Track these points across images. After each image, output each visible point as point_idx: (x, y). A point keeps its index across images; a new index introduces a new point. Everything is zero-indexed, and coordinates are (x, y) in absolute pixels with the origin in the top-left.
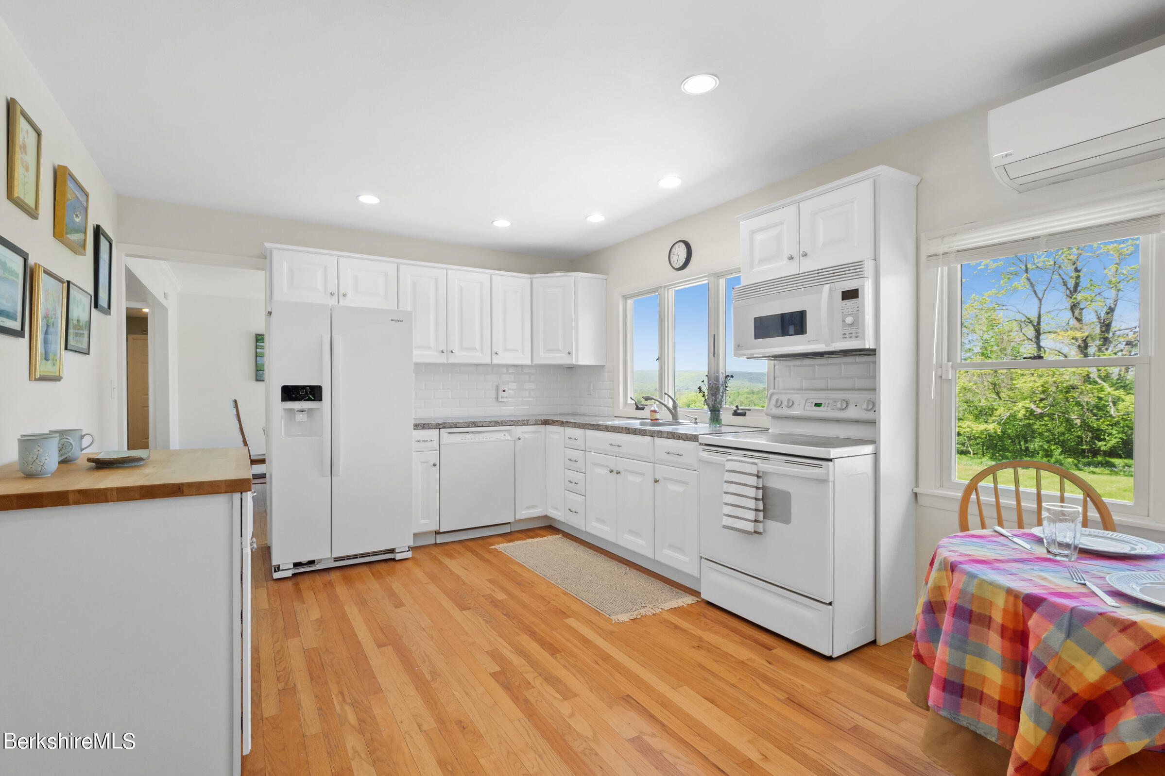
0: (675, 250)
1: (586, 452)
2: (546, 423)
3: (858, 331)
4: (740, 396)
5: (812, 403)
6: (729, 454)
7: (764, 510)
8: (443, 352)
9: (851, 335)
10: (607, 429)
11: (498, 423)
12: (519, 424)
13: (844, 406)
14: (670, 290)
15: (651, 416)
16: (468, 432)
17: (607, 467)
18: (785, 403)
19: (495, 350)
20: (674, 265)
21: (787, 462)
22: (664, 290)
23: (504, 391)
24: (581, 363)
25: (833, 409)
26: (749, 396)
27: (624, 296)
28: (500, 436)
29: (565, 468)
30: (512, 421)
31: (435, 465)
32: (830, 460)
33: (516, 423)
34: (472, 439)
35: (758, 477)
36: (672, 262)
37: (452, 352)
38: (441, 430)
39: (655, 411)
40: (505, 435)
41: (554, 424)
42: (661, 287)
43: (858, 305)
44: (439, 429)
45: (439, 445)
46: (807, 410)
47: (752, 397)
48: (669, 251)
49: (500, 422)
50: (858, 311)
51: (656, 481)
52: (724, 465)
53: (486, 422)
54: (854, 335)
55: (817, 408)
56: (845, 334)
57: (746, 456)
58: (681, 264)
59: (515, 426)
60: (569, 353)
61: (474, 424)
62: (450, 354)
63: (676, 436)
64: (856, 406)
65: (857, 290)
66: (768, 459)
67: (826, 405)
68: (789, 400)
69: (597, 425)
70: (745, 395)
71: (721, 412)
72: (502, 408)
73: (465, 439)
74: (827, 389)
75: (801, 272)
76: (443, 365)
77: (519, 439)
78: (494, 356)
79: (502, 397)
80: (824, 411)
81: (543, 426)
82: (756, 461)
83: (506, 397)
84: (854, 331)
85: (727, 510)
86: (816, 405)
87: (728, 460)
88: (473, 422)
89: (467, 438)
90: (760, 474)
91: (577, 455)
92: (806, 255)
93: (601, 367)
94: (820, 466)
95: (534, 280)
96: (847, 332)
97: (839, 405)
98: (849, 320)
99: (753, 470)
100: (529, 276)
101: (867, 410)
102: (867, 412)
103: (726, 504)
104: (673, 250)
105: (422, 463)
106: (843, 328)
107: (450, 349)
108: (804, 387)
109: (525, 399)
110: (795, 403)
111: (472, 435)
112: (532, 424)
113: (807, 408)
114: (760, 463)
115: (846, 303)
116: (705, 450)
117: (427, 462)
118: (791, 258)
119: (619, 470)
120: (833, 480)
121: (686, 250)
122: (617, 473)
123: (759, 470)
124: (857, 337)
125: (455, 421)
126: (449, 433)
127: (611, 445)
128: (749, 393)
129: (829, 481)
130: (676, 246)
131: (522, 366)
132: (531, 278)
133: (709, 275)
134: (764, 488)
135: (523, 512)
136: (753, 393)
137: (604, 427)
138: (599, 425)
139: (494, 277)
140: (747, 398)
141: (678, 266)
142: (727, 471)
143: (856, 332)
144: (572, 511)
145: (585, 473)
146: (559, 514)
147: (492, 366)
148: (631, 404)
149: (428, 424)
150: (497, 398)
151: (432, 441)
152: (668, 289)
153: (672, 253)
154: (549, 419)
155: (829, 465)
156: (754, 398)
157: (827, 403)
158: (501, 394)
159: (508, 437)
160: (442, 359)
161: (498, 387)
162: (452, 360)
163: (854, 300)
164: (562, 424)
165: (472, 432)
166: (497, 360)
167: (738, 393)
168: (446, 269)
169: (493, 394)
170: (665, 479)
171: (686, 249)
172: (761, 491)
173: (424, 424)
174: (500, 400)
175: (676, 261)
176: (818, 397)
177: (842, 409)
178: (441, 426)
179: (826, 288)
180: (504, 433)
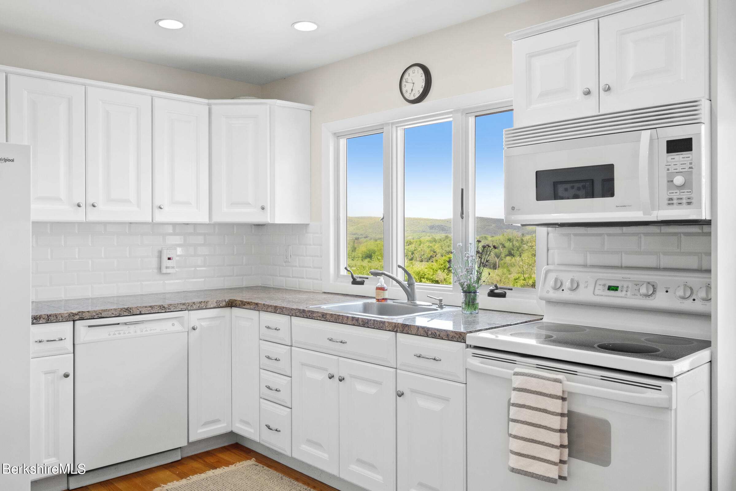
0: (409, 75)
1: (293, 348)
2: (231, 304)
3: (691, 196)
4: (422, 245)
5: (604, 285)
6: (513, 362)
7: (570, 446)
8: (79, 206)
9: (680, 201)
10: (324, 317)
11: (163, 309)
12: (195, 308)
13: (651, 292)
14: (399, 128)
15: (377, 294)
16: (119, 324)
17: (325, 370)
18: (567, 284)
19: (157, 203)
20: (407, 96)
21: (604, 378)
22: (392, 127)
23: (169, 259)
24: (278, 221)
25: (635, 295)
26: (431, 245)
27: (335, 134)
28: (167, 326)
29: (260, 368)
30: (184, 304)
31: (66, 376)
32: (671, 379)
33: (188, 307)
34: (124, 333)
35: (564, 399)
36: (404, 92)
37: (94, 206)
38: (77, 323)
39: (382, 289)
40: (173, 325)
41: (244, 307)
42: (387, 124)
43: (692, 160)
44: (74, 321)
45: (74, 344)
46: (598, 295)
47: (435, 245)
48: (400, 76)
49: (166, 306)
50: (691, 168)
51: (400, 395)
52: (510, 380)
53: (146, 307)
54: (684, 201)
55: (612, 293)
56: (671, 199)
57: (539, 367)
58: (417, 95)
59: (189, 310)
60: (263, 208)
61: (129, 312)
62: (90, 208)
63: (430, 333)
64: (667, 292)
65: (690, 140)
66: (574, 373)
67: (625, 289)
68: (572, 281)
69: (309, 311)
70: (427, 244)
71: (478, 294)
72: (166, 282)
73: (114, 334)
74: (621, 268)
75: (601, 113)
76: (80, 224)
77: (194, 329)
78: (157, 211)
79: (167, 268)
80: (622, 297)
81: (228, 310)
82: (560, 376)
83: (173, 267)
84: (684, 196)
85: (516, 445)
86: (610, 288)
87: (516, 374)
88: (127, 309)
89: (116, 333)
90: (566, 396)
91: (281, 351)
92: (609, 89)
93: (305, 226)
94: (658, 388)
95: (214, 108)
96: (675, 196)
97: (643, 290)
98: (679, 180)
99: (557, 390)
100: (206, 101)
101: (683, 298)
102: (684, 301)
103: (515, 437)
104: (406, 76)
105: (45, 374)
106: (668, 191)
107: (90, 201)
108: (589, 263)
109: (198, 269)
110: (580, 284)
111: (125, 328)
112: (212, 306)
113: (597, 292)
114: (565, 379)
115: (673, 157)
116: (475, 355)
117: (53, 372)
118: (588, 93)
119: (342, 375)
120: (675, 407)
121: (424, 77)
122: (340, 380)
123: (565, 389)
124: (689, 203)
125: (98, 308)
126: (89, 326)
127: (331, 340)
128: (430, 242)
129: (671, 410)
130: (410, 71)
131: (195, 225)
132: (209, 105)
133: (454, 111)
134: (570, 415)
135: (200, 431)
136: (435, 241)
137: (320, 315)
138: (313, 312)
139: (156, 100)
140: (429, 247)
141: (412, 98)
142: (515, 389)
143: (689, 196)
144: (271, 429)
145: (291, 377)
146: (252, 430)
147: (153, 225)
148: (344, 276)
149: (56, 316)
150: (160, 268)
151: (62, 339)
152: (397, 127)
153: (404, 80)
154: (236, 299)
155: (671, 387)
156: (436, 247)
157: (625, 286)
158: (166, 262)
159: (178, 327)
160: (79, 216)
161: (160, 253)
162: (93, 216)
163: (685, 154)
164: (256, 307)
165: (126, 324)
166: (160, 217)
167: (420, 241)
168: (85, 85)
169: (154, 262)
170: (413, 391)
171: (423, 75)
172: (566, 419)
173: (49, 316)
174: (164, 271)
175: (409, 91)
176: (614, 277)
177: (647, 296)
178: (77, 317)
179: (646, 135)
180: (175, 322)
